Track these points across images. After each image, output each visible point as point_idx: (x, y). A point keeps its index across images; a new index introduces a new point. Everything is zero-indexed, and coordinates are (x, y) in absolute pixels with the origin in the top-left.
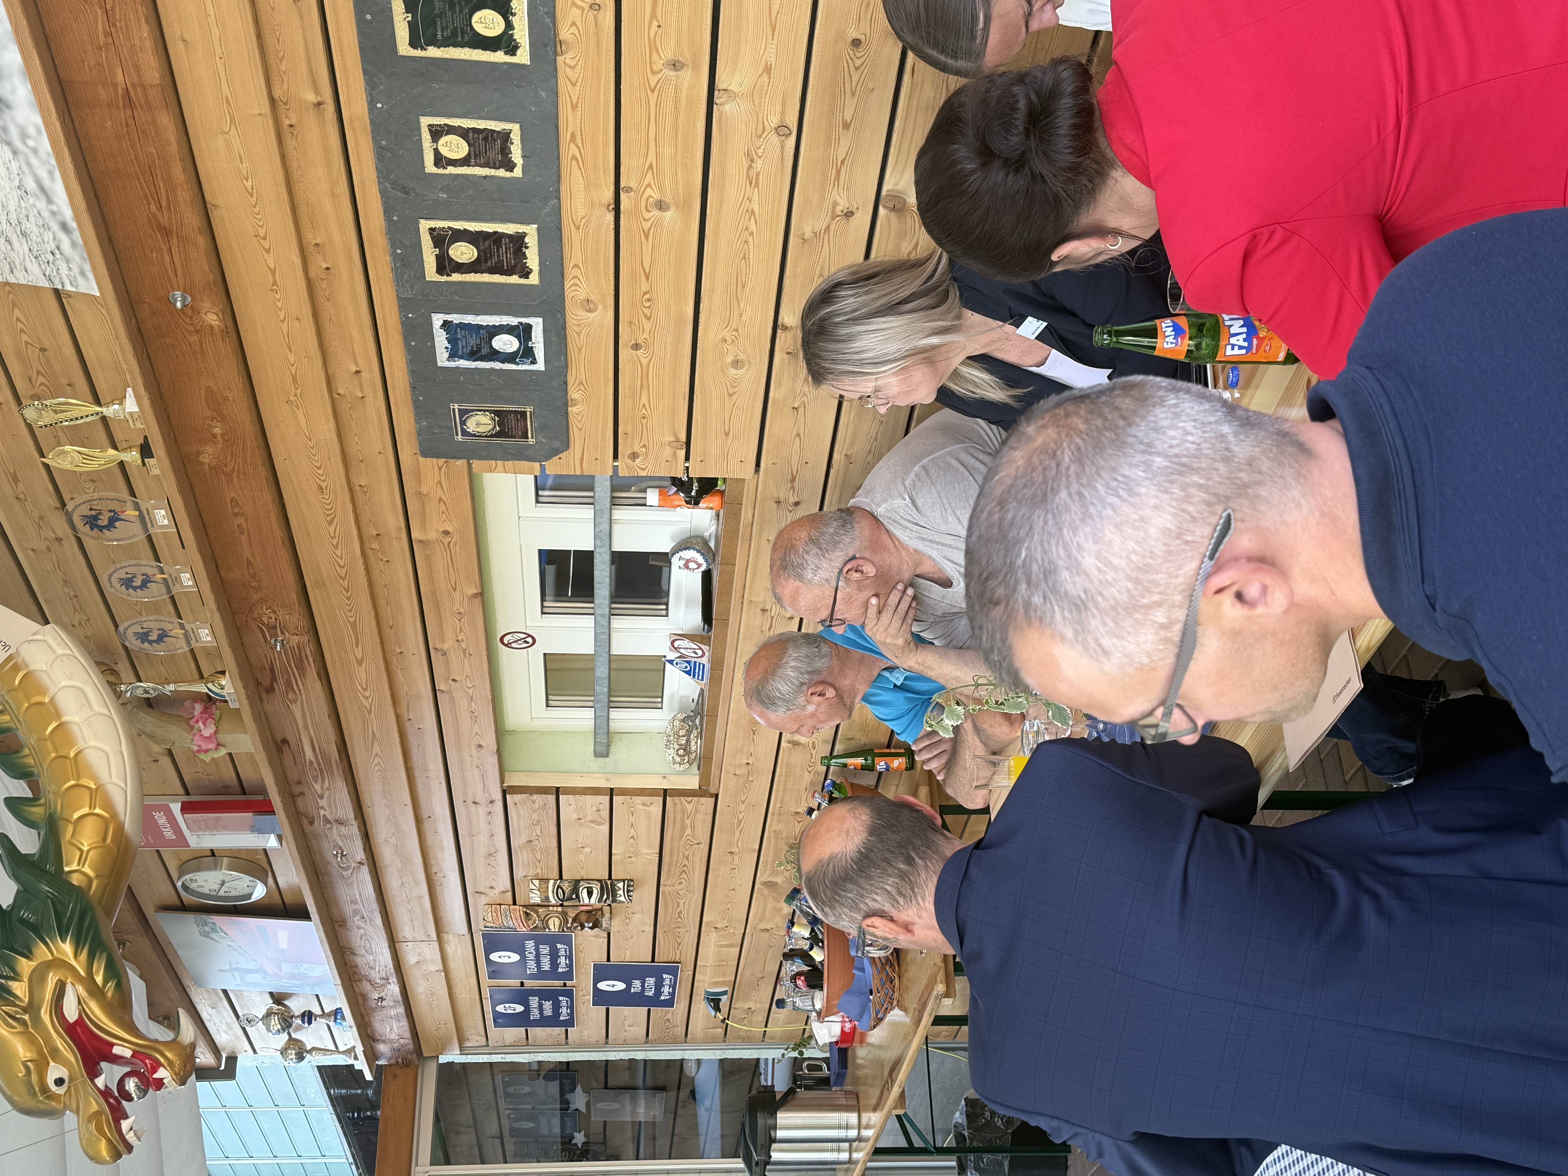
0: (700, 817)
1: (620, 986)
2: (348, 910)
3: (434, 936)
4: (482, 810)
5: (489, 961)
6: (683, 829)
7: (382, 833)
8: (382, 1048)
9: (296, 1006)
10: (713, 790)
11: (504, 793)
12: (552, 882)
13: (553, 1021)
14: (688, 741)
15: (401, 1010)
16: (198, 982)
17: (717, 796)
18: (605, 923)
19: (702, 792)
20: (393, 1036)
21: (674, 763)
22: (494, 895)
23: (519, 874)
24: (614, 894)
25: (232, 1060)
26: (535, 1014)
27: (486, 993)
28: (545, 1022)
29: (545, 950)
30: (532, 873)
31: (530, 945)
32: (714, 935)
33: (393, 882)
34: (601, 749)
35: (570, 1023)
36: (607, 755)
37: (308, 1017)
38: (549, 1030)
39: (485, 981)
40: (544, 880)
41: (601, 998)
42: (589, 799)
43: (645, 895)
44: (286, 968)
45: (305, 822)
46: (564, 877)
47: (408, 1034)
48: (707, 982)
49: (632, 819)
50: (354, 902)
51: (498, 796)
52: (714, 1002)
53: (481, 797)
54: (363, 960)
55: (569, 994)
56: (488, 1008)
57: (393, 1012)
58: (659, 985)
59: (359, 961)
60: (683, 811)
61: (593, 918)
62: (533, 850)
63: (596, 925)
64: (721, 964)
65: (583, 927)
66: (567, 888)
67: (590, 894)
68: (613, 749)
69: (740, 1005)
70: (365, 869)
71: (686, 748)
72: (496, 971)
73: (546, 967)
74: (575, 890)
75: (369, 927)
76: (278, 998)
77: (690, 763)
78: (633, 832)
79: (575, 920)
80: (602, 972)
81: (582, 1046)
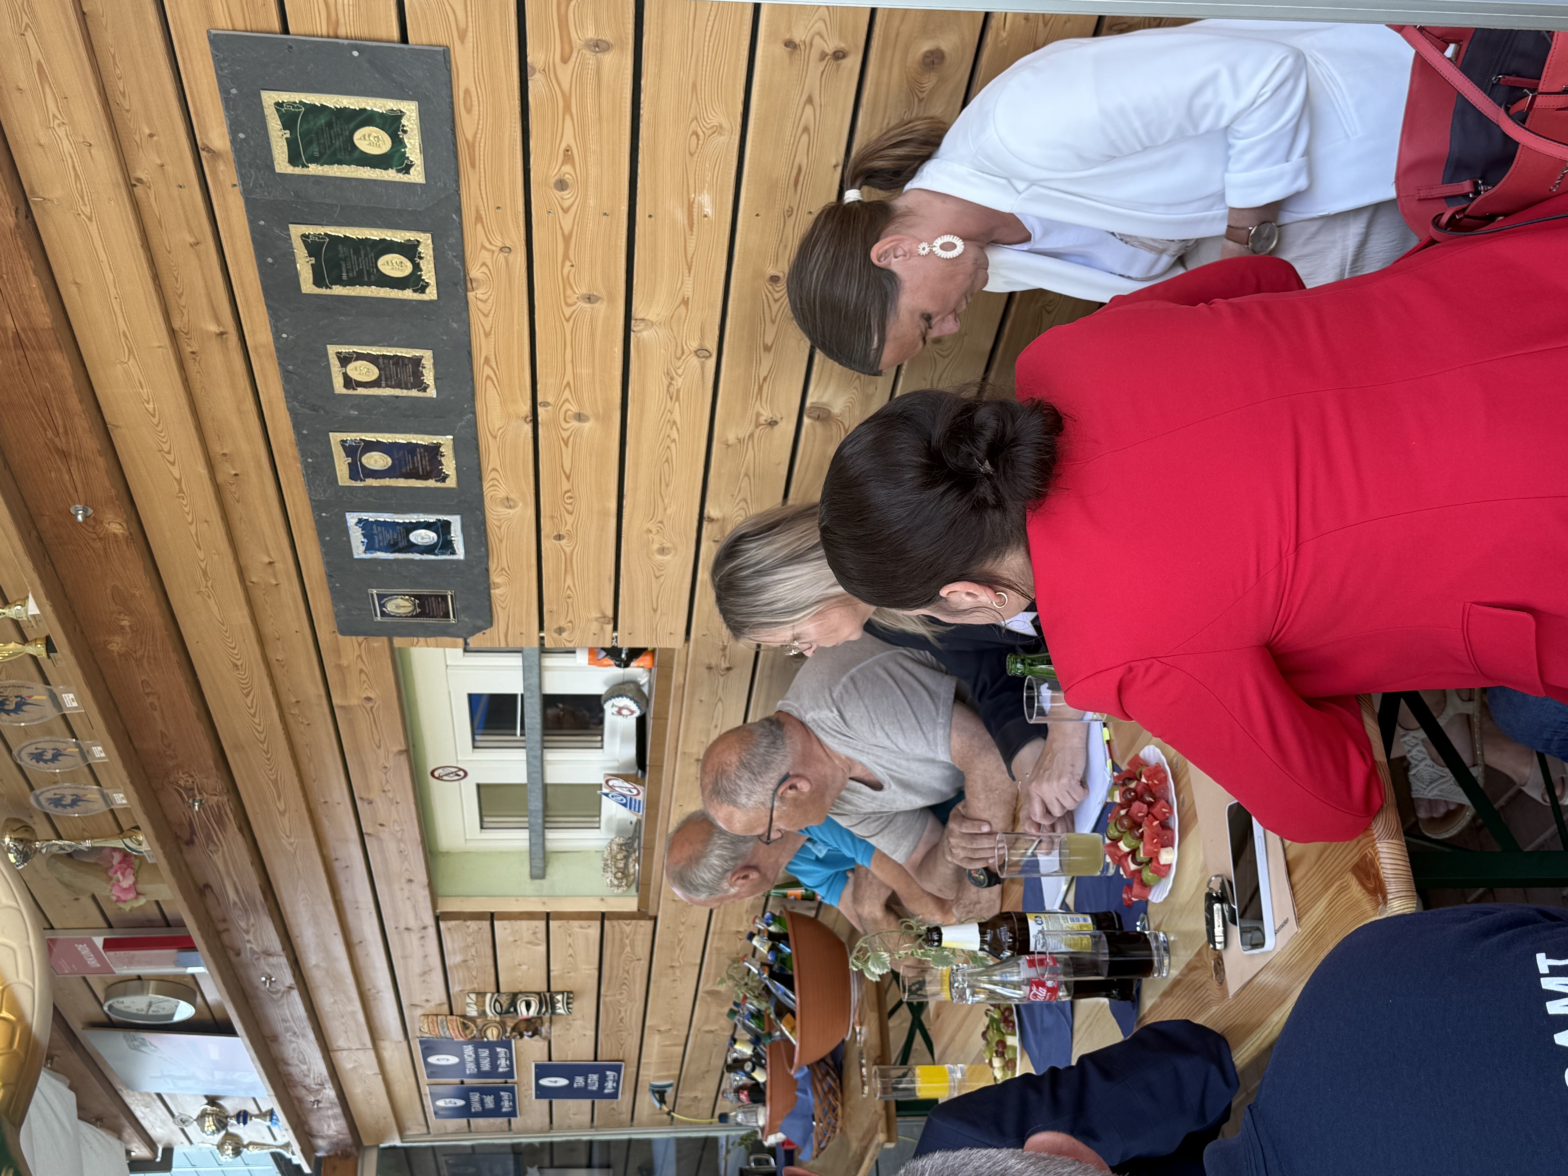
0: (639, 937)
1: (562, 1082)
2: (280, 1027)
3: (369, 1044)
4: (414, 937)
5: (427, 1064)
6: (623, 947)
7: (312, 959)
8: (321, 1143)
9: (231, 1106)
10: (652, 913)
11: (437, 919)
12: (489, 996)
13: (496, 1112)
14: (626, 865)
15: (338, 1110)
16: (130, 1086)
17: (655, 919)
18: (544, 1030)
19: (640, 915)
20: (331, 1132)
21: (612, 885)
22: (430, 1007)
23: (455, 989)
24: (553, 1008)
25: (168, 1151)
26: (476, 1107)
27: (426, 1090)
28: (485, 1113)
29: (485, 1053)
30: (468, 987)
31: (469, 1050)
32: (657, 1038)
33: (326, 1000)
34: (537, 872)
35: (513, 1113)
36: (543, 877)
37: (243, 1117)
38: (492, 1120)
39: (424, 1079)
40: (481, 994)
41: (542, 1092)
42: (524, 924)
43: (586, 1006)
44: (218, 1075)
45: (231, 954)
46: (502, 990)
47: (346, 1131)
48: (652, 1075)
49: (570, 940)
50: (285, 1021)
51: (430, 921)
52: (660, 1094)
53: (412, 924)
54: (296, 1070)
55: (511, 1090)
56: (428, 1101)
57: (330, 1112)
58: (603, 1080)
59: (294, 1070)
60: (622, 932)
61: (533, 1027)
62: (469, 968)
63: (535, 1033)
64: (665, 1062)
65: (522, 1036)
66: (505, 1000)
67: (528, 1006)
68: (550, 870)
69: (686, 1095)
70: (295, 994)
71: (625, 872)
72: (434, 1071)
73: (486, 1066)
74: (513, 1003)
75: (301, 1041)
76: (212, 1100)
77: (628, 886)
78: (571, 951)
79: (513, 1029)
80: (542, 1071)
81: (526, 1131)
